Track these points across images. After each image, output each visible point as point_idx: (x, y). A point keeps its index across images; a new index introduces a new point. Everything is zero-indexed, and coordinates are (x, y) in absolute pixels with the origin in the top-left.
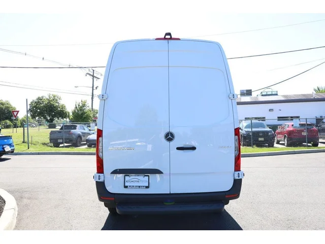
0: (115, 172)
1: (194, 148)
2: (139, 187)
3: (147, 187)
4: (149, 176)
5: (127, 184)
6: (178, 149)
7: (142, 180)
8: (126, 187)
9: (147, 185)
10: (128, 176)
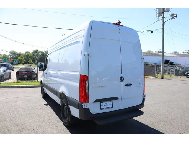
0: (96, 101)
1: (131, 85)
2: (108, 108)
3: (112, 107)
4: (112, 101)
5: (102, 107)
6: (126, 85)
7: (109, 104)
8: (101, 109)
9: (112, 106)
10: (102, 102)
